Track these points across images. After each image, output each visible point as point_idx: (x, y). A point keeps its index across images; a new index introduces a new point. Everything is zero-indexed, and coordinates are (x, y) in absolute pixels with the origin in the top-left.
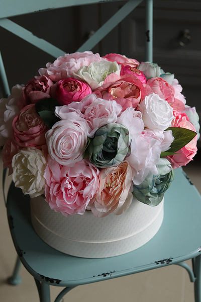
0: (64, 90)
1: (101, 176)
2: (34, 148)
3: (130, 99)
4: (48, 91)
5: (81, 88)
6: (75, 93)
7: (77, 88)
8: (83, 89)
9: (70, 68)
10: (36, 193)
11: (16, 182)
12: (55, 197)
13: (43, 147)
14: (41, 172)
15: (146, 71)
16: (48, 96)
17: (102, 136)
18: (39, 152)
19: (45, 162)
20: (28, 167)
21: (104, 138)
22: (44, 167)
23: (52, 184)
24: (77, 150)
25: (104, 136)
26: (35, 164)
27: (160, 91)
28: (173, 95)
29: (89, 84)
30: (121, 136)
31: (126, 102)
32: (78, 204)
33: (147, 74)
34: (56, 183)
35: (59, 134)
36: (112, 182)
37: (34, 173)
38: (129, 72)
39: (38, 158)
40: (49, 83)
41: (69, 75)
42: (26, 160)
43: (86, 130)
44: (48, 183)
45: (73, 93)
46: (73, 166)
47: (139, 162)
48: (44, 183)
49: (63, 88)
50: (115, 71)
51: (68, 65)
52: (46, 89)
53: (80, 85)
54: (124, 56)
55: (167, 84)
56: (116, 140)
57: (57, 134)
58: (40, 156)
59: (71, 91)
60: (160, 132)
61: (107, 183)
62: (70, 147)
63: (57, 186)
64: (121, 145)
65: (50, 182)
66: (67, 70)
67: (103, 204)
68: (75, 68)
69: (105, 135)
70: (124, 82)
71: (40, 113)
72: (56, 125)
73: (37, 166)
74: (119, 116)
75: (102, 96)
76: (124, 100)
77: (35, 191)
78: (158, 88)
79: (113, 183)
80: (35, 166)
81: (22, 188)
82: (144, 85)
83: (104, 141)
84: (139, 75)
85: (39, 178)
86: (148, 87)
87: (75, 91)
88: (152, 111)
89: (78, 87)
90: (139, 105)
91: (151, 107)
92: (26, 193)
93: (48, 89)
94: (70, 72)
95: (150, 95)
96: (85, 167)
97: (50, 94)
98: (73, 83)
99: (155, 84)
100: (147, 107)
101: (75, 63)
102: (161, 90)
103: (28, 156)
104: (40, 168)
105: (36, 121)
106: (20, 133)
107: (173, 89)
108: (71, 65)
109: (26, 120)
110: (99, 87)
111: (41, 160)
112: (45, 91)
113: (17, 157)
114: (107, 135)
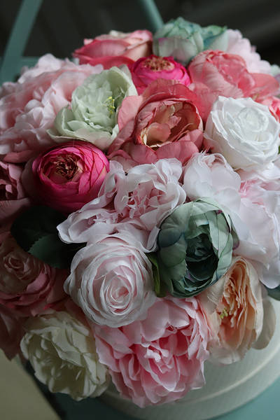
0: (53, 184)
1: (205, 309)
2: (51, 312)
3: (187, 138)
4: (20, 194)
5: (83, 163)
6: (78, 180)
7: (76, 167)
8: (89, 163)
9: (37, 126)
10: (98, 388)
11: (47, 381)
12: (137, 384)
13: (67, 304)
14: (89, 354)
15: (176, 51)
16: (25, 201)
17: (177, 244)
18: (66, 317)
19: (86, 332)
20: (61, 355)
21: (181, 247)
22: (90, 341)
23: (121, 364)
24: (141, 292)
25: (180, 243)
26: (72, 344)
27: (226, 82)
28: (246, 71)
29: (93, 142)
30: (211, 226)
31: (183, 147)
32: (186, 373)
33: (181, 57)
34: (127, 357)
35: (93, 279)
36: (228, 306)
37: (78, 363)
38: (150, 75)
39: (70, 330)
40: (14, 173)
41: (42, 138)
42: (49, 343)
43: (137, 245)
44: (113, 367)
45: (73, 182)
46: (144, 318)
47: (263, 250)
48: (105, 370)
49: (49, 180)
50: (126, 90)
51: (30, 119)
52: (14, 189)
53: (78, 158)
54: (114, 34)
55: (225, 56)
56: (205, 237)
57: (89, 280)
58: (72, 326)
59: (69, 178)
60: (268, 167)
61: (219, 313)
62: (124, 292)
63: (131, 363)
64: (219, 240)
65: (114, 362)
66: (33, 131)
67: (227, 347)
68: (47, 119)
69: (182, 239)
70: (155, 105)
71: (31, 251)
72: (76, 261)
73: (77, 349)
74: (181, 181)
75: (130, 154)
76: (177, 145)
77: (93, 388)
78: (219, 79)
79: (232, 309)
80: (72, 349)
81: (66, 391)
82: (192, 87)
83: (185, 251)
84: (171, 72)
85: (91, 366)
86: (201, 86)
87: (76, 176)
88: (239, 141)
89: (78, 164)
90: (206, 136)
91: (232, 131)
92: (80, 399)
93: (18, 187)
94: (40, 134)
95: (215, 106)
96: (167, 308)
97: (26, 195)
98: (62, 159)
99: (210, 72)
100: (224, 134)
101: (40, 109)
102: (226, 77)
103: (50, 334)
104: (83, 349)
105: (31, 265)
106: (10, 297)
107: (239, 58)
108: (35, 117)
109: (10, 270)
110: (115, 141)
111: (76, 330)
112: (13, 196)
113: (28, 341)
114: (185, 238)
